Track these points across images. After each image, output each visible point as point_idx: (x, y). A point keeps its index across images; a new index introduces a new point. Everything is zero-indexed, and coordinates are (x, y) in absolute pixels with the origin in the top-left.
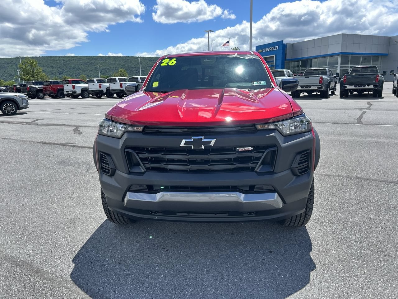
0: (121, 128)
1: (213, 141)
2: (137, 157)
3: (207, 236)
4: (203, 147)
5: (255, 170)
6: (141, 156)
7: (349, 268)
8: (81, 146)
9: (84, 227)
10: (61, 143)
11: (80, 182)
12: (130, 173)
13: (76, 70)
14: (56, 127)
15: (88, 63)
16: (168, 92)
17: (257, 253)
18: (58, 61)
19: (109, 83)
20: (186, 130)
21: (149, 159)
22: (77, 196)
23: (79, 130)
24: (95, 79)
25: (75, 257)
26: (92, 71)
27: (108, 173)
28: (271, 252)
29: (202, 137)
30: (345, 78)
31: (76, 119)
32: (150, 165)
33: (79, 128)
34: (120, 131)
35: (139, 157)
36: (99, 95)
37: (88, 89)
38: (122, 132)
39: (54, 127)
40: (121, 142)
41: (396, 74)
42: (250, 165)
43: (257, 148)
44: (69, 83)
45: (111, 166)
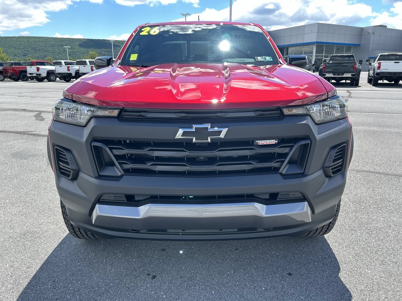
0: (86, 112)
1: (225, 131)
2: (109, 153)
3: (204, 254)
4: (209, 140)
5: (280, 171)
6: (117, 152)
7: (393, 295)
8: (43, 134)
9: (39, 244)
10: (18, 131)
11: (38, 181)
12: (100, 177)
13: (42, 52)
14: (14, 112)
15: (55, 45)
16: (150, 66)
17: (272, 277)
18: (22, 42)
19: (79, 66)
20: (184, 115)
21: (128, 156)
22: (32, 200)
23: (41, 115)
24: (63, 62)
25: (22, 293)
26: (60, 53)
27: (68, 176)
28: (290, 274)
29: (209, 126)
30: (324, 66)
31: (39, 104)
32: (130, 166)
33: (42, 113)
34: (86, 116)
35: (113, 154)
36: (68, 78)
37: (54, 71)
38: (87, 117)
39: (12, 112)
40: (86, 132)
41: (371, 63)
42: (273, 164)
43: (283, 142)
44: (32, 64)
45: (72, 166)
